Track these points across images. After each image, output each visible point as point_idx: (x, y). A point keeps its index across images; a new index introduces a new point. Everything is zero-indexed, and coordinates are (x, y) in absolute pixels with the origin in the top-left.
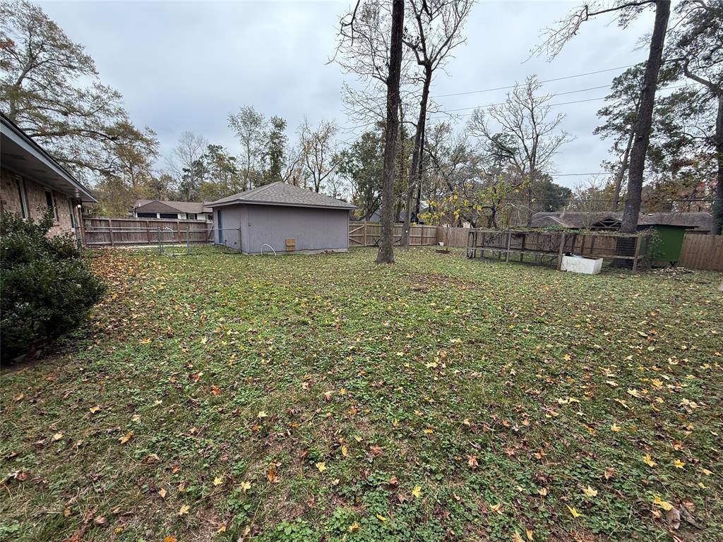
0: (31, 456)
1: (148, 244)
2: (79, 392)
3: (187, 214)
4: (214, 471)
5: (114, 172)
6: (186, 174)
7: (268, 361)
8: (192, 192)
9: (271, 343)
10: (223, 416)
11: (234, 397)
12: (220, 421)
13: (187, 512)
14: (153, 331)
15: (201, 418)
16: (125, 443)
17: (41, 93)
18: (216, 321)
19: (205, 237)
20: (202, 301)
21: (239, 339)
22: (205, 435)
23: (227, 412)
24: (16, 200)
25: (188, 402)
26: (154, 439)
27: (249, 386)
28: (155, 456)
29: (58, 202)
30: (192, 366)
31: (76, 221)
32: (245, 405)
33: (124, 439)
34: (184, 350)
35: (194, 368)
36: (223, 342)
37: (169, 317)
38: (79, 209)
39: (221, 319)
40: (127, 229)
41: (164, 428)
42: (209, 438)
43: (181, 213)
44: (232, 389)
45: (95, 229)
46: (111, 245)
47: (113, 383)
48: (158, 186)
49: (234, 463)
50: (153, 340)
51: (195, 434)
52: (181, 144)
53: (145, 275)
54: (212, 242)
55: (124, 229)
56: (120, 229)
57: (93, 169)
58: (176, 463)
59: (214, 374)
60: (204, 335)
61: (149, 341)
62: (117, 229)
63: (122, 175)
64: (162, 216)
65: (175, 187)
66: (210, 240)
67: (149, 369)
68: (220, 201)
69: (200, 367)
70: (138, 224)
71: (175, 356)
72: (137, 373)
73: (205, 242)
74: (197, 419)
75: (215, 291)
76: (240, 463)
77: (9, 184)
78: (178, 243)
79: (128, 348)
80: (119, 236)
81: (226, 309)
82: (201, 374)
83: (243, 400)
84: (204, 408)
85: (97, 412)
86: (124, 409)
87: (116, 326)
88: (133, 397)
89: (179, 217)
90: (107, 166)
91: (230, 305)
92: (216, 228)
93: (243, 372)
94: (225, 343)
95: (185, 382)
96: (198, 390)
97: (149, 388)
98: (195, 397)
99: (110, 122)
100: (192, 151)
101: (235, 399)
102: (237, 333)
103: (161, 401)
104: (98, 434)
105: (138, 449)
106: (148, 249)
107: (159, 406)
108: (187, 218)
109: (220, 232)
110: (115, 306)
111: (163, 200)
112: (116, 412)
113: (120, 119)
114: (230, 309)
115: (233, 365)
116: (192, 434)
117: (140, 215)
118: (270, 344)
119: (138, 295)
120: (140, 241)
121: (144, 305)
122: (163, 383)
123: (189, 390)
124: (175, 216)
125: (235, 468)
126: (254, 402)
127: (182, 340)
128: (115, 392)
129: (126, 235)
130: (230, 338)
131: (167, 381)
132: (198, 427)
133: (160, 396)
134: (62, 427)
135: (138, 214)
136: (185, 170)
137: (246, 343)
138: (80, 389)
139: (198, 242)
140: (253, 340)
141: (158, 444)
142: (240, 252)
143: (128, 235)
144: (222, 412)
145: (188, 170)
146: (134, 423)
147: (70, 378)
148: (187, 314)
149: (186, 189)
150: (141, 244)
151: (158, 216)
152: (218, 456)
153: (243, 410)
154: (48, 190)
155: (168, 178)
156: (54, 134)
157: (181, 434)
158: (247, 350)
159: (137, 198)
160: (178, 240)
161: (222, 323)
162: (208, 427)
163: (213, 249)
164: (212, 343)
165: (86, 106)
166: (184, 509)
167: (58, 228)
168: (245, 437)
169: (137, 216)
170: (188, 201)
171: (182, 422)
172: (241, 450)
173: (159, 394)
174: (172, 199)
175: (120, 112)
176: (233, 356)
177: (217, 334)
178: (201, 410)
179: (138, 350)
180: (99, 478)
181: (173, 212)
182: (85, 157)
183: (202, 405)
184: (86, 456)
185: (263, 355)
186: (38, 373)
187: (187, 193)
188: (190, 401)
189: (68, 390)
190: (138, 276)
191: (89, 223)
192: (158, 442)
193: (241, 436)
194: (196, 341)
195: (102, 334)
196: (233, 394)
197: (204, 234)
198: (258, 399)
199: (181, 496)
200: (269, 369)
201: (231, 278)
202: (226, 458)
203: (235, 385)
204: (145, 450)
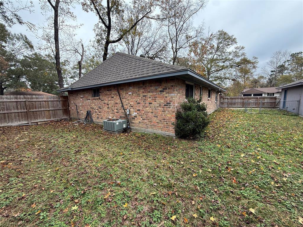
0: (176, 164)
1: (242, 107)
2: (193, 153)
3: (268, 94)
4: (213, 214)
5: (237, 79)
6: (272, 73)
7: (277, 185)
8: (273, 82)
9: (288, 176)
10: (231, 194)
11: (242, 190)
12: (229, 195)
13: (196, 218)
14: (224, 143)
15: (221, 188)
16: (194, 177)
17: (218, 58)
18: (255, 149)
19: (274, 105)
20: (253, 137)
21: (264, 163)
22: (219, 196)
23: (235, 194)
24: (199, 93)
25: (220, 177)
26: (201, 182)
27: (254, 190)
28: (199, 188)
29: (212, 93)
30: (230, 164)
31: (218, 99)
32: (246, 198)
33: (194, 176)
34: (231, 155)
35: (230, 165)
36: (252, 160)
37: (233, 139)
38: (220, 94)
39: (258, 149)
40: (235, 101)
41: (206, 181)
42: (220, 198)
43: (265, 93)
44: (244, 185)
45: (224, 101)
46: (228, 107)
47: (202, 155)
48: (256, 82)
49: (223, 219)
50: (221, 146)
51: (216, 192)
52: (272, 59)
53: (234, 120)
54: (278, 108)
55: (234, 101)
56: (232, 101)
57: (229, 79)
58: (203, 197)
59: (238, 173)
60: (244, 153)
61: (220, 146)
62: (231, 101)
63: (240, 80)
64: (254, 95)
65: (265, 81)
66: (277, 107)
67: (214, 156)
68: (288, 85)
69: (234, 166)
70: (240, 99)
71: (226, 156)
72: (210, 156)
73: (273, 108)
74: (220, 187)
75: (264, 134)
76: (226, 222)
77: (198, 89)
78: (257, 107)
79: (212, 146)
80: (231, 104)
81: (264, 145)
82: (232, 169)
83: (246, 195)
84: (225, 184)
85: (193, 162)
86: (200, 166)
87: (213, 137)
88: (204, 163)
89: (263, 95)
90: (234, 77)
91: (269, 143)
92: (282, 100)
93: (255, 181)
94: (253, 162)
95: (224, 168)
96: (227, 175)
97: (211, 163)
98: (224, 178)
99: (238, 60)
100: (278, 60)
101: (241, 191)
102: (264, 159)
103: (211, 171)
104: (189, 169)
105: (196, 181)
106: (241, 109)
107: (209, 172)
108: (268, 95)
109: (284, 103)
110: (217, 130)
111: (257, 87)
112: (197, 165)
113: (242, 57)
114: (268, 145)
115: (251, 174)
116: (214, 191)
117: (244, 95)
118: (286, 177)
119: (226, 128)
120: (239, 106)
121: (226, 132)
122: (216, 164)
123: (223, 173)
124: (261, 95)
125: (222, 221)
126: (252, 201)
127: (232, 151)
128: (200, 159)
129: (234, 103)
130: (258, 160)
131: (217, 164)
132: (218, 190)
133: (212, 168)
134: (184, 161)
135: (243, 95)
136: (272, 71)
137: (267, 167)
138: (193, 152)
139: (269, 108)
140: (272, 168)
141: (202, 185)
142: (297, 115)
143: (235, 104)
144: (232, 192)
145: (274, 71)
146: (199, 172)
147: (193, 148)
148: (241, 141)
149: (270, 81)
150: (239, 107)
151: (252, 95)
152: (219, 209)
153: (243, 200)
154: (210, 89)
155: (262, 77)
156: (220, 70)
157: (210, 188)
158: (265, 171)
159: (245, 88)
160: (257, 106)
161: (259, 151)
162: (222, 194)
163: (276, 112)
164: (246, 158)
165: (231, 57)
166: (195, 216)
167: (210, 101)
168: (236, 213)
169: (243, 96)
170: (271, 87)
171: (214, 184)
172: (230, 217)
173: (211, 168)
174: (262, 87)
175: (243, 54)
176: (254, 170)
177: (252, 155)
178: (223, 184)
179: (214, 148)
180: (183, 182)
181: (260, 93)
182: (228, 75)
183: (225, 182)
184: (184, 173)
185: (276, 180)
186: (188, 143)
187: (271, 83)
188: (221, 177)
189: (191, 151)
190: (231, 120)
191: (222, 99)
192: (202, 184)
193: (234, 211)
194: (238, 154)
195: (208, 138)
196: (243, 188)
197: (273, 104)
198: (256, 201)
199: (198, 209)
200: (275, 190)
201: (280, 129)
202: (221, 213)
203: (246, 185)
204: (197, 184)
